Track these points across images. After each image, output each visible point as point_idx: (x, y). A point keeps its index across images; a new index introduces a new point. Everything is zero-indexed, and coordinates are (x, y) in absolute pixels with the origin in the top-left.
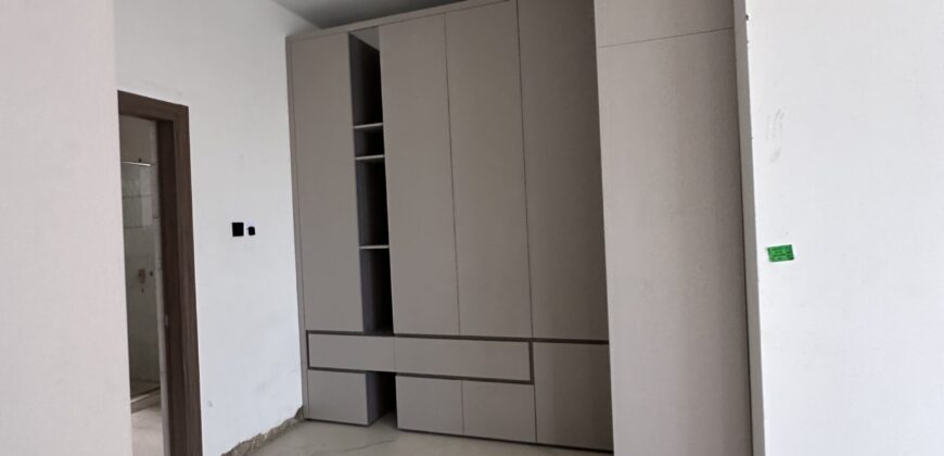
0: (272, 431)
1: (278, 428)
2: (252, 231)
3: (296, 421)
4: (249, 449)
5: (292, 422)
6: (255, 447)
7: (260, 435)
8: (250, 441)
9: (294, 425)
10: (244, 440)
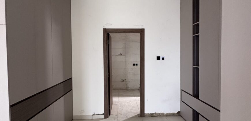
0: (167, 114)
1: (170, 114)
2: (163, 59)
3: (177, 114)
4: (159, 115)
5: (175, 114)
6: (161, 116)
7: (163, 113)
8: (160, 113)
9: (176, 115)
10: (158, 112)
